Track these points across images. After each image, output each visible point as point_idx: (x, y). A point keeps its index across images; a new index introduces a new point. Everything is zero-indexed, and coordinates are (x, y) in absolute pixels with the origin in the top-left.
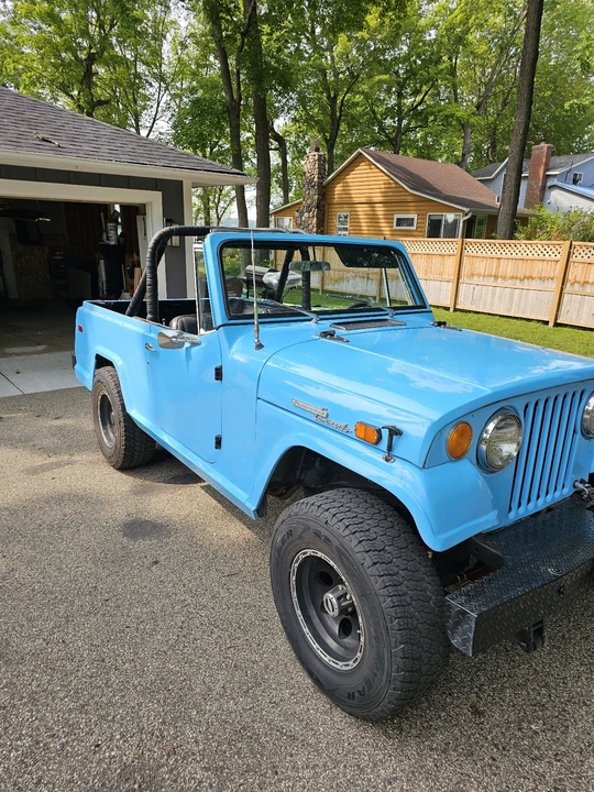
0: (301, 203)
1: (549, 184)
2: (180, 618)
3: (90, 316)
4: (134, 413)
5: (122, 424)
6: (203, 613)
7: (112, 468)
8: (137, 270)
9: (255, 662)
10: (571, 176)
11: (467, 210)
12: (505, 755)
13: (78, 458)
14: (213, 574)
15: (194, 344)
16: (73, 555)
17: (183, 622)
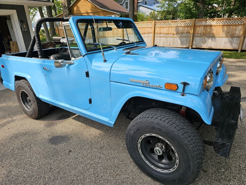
0: (62, 14)
1: (139, 5)
2: (92, 170)
3: (7, 60)
4: (41, 96)
5: (36, 101)
6: (99, 165)
7: (32, 119)
8: (11, 42)
9: (128, 178)
10: (144, 2)
11: (119, 14)
12: (221, 183)
13: (15, 118)
14: (94, 150)
15: (70, 64)
16: (34, 158)
17: (94, 171)
